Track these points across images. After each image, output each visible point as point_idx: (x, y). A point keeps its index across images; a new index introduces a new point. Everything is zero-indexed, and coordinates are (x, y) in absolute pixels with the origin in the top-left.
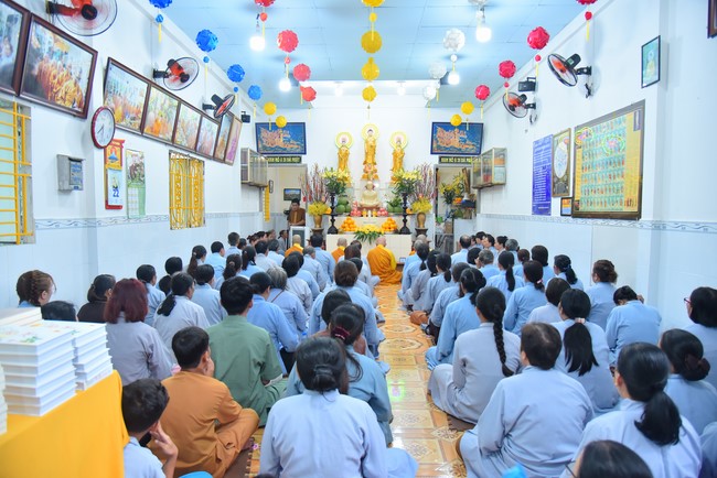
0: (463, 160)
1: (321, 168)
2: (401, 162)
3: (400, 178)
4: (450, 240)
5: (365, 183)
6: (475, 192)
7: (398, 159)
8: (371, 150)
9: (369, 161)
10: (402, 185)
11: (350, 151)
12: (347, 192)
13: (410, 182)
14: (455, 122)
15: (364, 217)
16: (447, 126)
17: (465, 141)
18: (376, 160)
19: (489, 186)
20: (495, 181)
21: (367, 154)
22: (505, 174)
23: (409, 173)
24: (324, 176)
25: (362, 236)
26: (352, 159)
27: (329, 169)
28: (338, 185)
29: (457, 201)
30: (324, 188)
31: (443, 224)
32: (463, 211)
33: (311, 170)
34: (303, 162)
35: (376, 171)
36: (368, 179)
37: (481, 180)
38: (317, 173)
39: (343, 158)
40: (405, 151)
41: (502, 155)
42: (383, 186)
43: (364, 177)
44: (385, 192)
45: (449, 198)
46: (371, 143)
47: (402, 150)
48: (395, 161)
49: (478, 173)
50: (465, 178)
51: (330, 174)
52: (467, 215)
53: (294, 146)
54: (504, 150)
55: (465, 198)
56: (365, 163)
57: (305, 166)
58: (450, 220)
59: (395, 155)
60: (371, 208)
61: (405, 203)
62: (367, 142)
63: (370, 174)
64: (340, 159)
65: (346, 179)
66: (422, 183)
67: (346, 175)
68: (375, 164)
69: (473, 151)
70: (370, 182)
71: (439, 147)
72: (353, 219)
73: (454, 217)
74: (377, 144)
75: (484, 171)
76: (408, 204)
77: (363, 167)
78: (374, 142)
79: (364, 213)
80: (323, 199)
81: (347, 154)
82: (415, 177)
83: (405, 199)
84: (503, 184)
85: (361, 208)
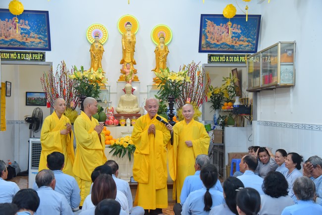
0: (236, 59)
1: (69, 68)
2: (165, 62)
3: (164, 81)
4: (220, 150)
5: (123, 85)
6: (250, 96)
7: (162, 57)
8: (130, 47)
9: (128, 60)
10: (166, 88)
11: (105, 48)
12: (102, 96)
13: (175, 85)
14: (228, 14)
15: (122, 127)
16: (218, 19)
17: (238, 37)
18: (136, 59)
19: (271, 88)
20: (281, 82)
21: (124, 51)
22: (294, 74)
23: (175, 75)
24: (73, 76)
25: (119, 150)
26: (107, 56)
27: (79, 68)
28: (90, 88)
29: (225, 106)
30: (73, 90)
31: (212, 132)
32: (234, 116)
33: (57, 69)
34: (47, 59)
35: (135, 72)
36: (127, 81)
37: (259, 82)
38: (64, 73)
39: (96, 55)
40: (170, 48)
41: (290, 50)
42: (144, 89)
43: (121, 78)
44: (146, 97)
45: (217, 102)
46: (129, 38)
47: (166, 47)
48: (157, 59)
49: (256, 74)
50: (236, 80)
51: (80, 75)
52: (238, 121)
53: (34, 40)
54: (293, 44)
55: (237, 103)
56: (123, 62)
57: (50, 65)
58: (219, 128)
59: (157, 52)
60: (130, 116)
61: (171, 109)
62: (124, 37)
63: (128, 75)
64: (93, 57)
65: (99, 80)
66: (189, 86)
67: (100, 76)
68: (134, 63)
69: (247, 49)
70: (128, 85)
71: (208, 44)
72: (109, 129)
73: (224, 124)
74: (137, 39)
75: (264, 71)
76: (175, 111)
77: (121, 67)
78: (133, 37)
79: (122, 121)
80: (72, 104)
81: (101, 52)
82: (182, 78)
83: (171, 105)
84: (292, 86)
85: (118, 116)
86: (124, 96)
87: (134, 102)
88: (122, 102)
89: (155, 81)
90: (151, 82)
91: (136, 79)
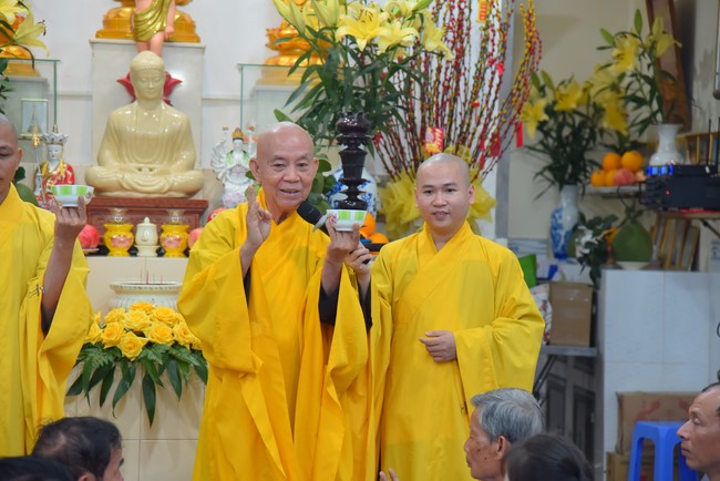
3: (320, 43)
4: (578, 379)
5: (120, 60)
10: (331, 80)
13: (374, 63)
15: (117, 260)
25: (98, 370)
29: (609, 171)
32: (648, 221)
42: (225, 84)
44: (232, 118)
52: (667, 245)
55: (665, 156)
58: (574, 272)
60: (154, 208)
61: (353, 179)
63: (147, 9)
70: (147, 59)
73: (600, 258)
79: (118, 232)
82: (408, 34)
83: (353, 162)
85: (98, 207)
86: (128, 114)
87: (176, 142)
88: (117, 138)
89: (278, 43)
90: (256, 48)
91: (186, 29)
